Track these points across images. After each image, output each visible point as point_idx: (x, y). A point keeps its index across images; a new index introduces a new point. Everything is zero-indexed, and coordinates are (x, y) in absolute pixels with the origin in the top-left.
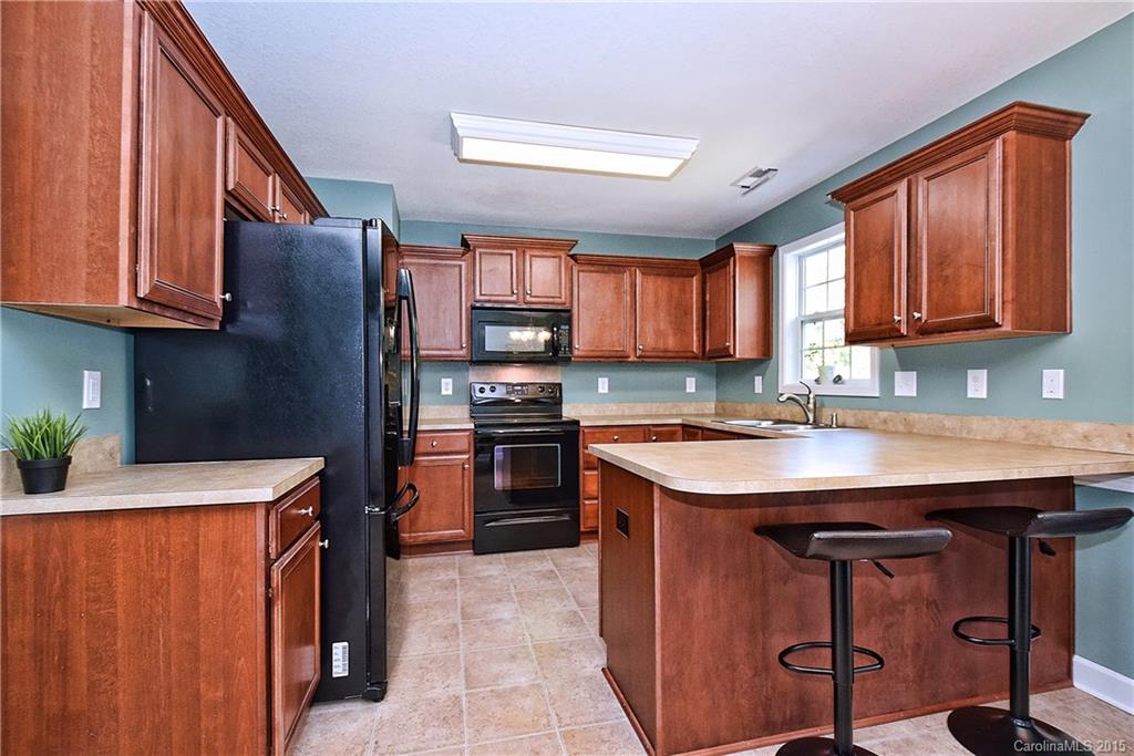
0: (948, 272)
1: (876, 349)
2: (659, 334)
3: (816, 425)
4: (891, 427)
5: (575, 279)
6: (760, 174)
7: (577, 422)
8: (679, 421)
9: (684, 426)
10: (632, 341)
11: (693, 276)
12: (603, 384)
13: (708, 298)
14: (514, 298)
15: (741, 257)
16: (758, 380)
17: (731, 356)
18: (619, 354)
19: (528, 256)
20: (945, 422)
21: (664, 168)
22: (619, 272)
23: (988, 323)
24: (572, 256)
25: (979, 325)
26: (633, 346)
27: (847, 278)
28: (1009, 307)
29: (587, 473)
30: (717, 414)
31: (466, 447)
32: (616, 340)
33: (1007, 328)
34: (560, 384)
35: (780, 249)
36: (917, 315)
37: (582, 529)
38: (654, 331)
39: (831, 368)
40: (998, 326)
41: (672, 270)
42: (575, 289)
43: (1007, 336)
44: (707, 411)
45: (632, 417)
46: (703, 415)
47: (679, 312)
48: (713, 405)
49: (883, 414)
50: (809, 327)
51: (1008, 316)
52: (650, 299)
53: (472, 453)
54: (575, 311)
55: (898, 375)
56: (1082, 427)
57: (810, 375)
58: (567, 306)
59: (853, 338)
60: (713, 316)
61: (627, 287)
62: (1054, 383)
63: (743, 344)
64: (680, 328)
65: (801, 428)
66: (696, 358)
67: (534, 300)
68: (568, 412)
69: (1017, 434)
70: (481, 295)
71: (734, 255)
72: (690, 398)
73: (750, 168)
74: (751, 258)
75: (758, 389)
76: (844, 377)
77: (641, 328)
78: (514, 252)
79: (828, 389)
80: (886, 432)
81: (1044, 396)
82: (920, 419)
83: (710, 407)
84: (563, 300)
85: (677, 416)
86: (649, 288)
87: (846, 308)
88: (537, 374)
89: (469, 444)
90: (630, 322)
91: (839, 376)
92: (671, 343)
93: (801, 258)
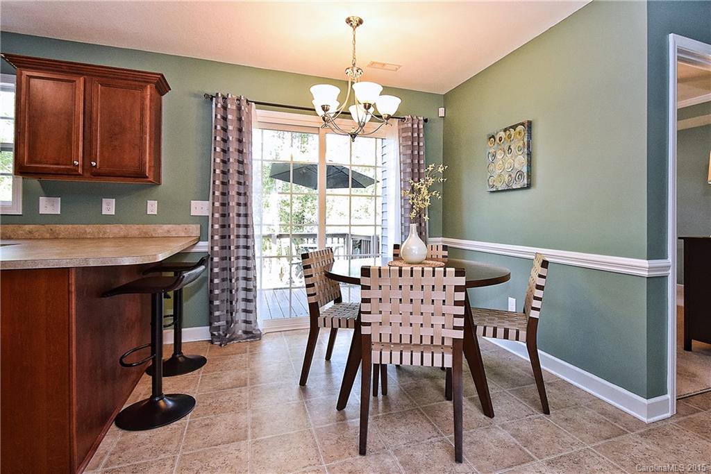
0: (116, 143)
4: (36, 235)
20: (87, 229)
25: (135, 176)
28: (152, 169)
33: (151, 179)
36: (94, 164)
40: (147, 177)
49: (28, 227)
51: (152, 174)
55: (43, 199)
56: (166, 227)
62: (152, 207)
69: (134, 232)
80: (32, 239)
81: (148, 213)
82: (66, 228)
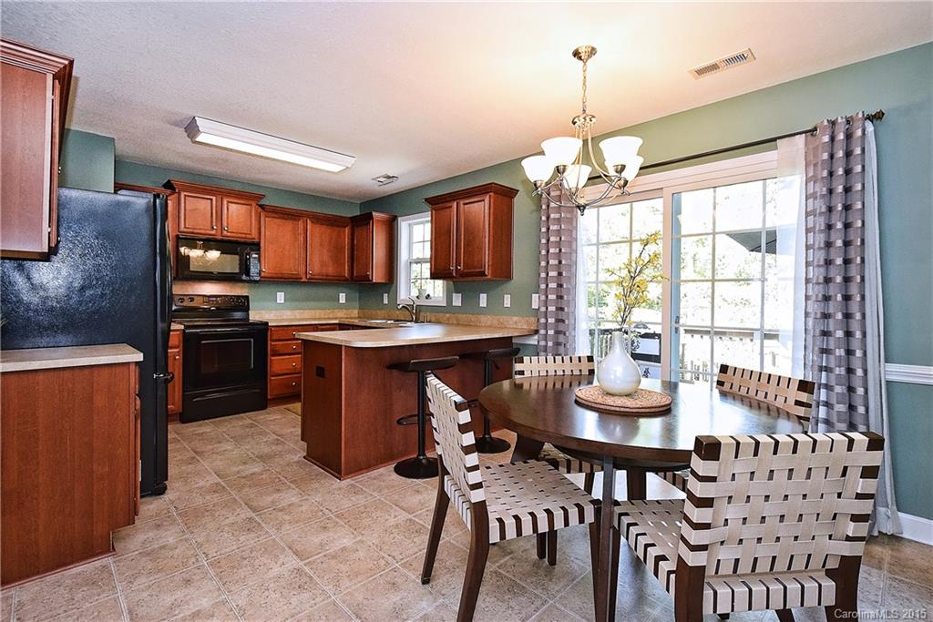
1: (445, 282)
2: (323, 264)
3: (416, 322)
5: (262, 222)
6: (389, 177)
7: (267, 323)
8: (337, 322)
9: (339, 324)
10: (304, 268)
11: (345, 227)
12: (281, 297)
13: (355, 242)
14: (213, 232)
15: (378, 221)
16: (386, 295)
17: (369, 280)
18: (295, 276)
19: (225, 202)
20: (472, 318)
21: (335, 168)
22: (296, 220)
23: (483, 274)
24: (260, 206)
25: (480, 275)
26: (304, 271)
27: (431, 241)
28: (491, 268)
29: (273, 358)
30: (359, 317)
31: (177, 343)
32: (291, 266)
33: (489, 277)
34: (247, 297)
35: (399, 219)
36: (459, 268)
37: (269, 397)
38: (319, 261)
39: (425, 290)
40: (486, 275)
41: (333, 222)
42: (263, 229)
43: (489, 280)
44: (353, 316)
45: (303, 320)
46: (352, 318)
47: (337, 249)
48: (356, 311)
49: (448, 315)
50: (414, 266)
51: (490, 272)
52: (317, 240)
53: (181, 348)
54: (262, 244)
55: (454, 295)
56: (515, 319)
57: (414, 293)
58: (257, 240)
59: (434, 276)
60: (359, 254)
61: (301, 230)
62: (507, 301)
63: (377, 275)
64: (337, 261)
65: (409, 324)
66: (346, 280)
67: (229, 234)
68: (254, 316)
69: (496, 322)
70: (185, 227)
71: (372, 219)
72: (341, 307)
73: (384, 174)
74: (383, 222)
75: (386, 301)
76: (431, 295)
77: (311, 260)
78: (214, 198)
79: (424, 302)
80: (448, 324)
81: (504, 306)
82: (463, 317)
83: (356, 312)
84: (253, 236)
85: (336, 318)
86: (316, 233)
87: (431, 258)
88: (228, 288)
89: (179, 341)
90: (303, 255)
91: (429, 295)
92: (331, 270)
93: (410, 225)
